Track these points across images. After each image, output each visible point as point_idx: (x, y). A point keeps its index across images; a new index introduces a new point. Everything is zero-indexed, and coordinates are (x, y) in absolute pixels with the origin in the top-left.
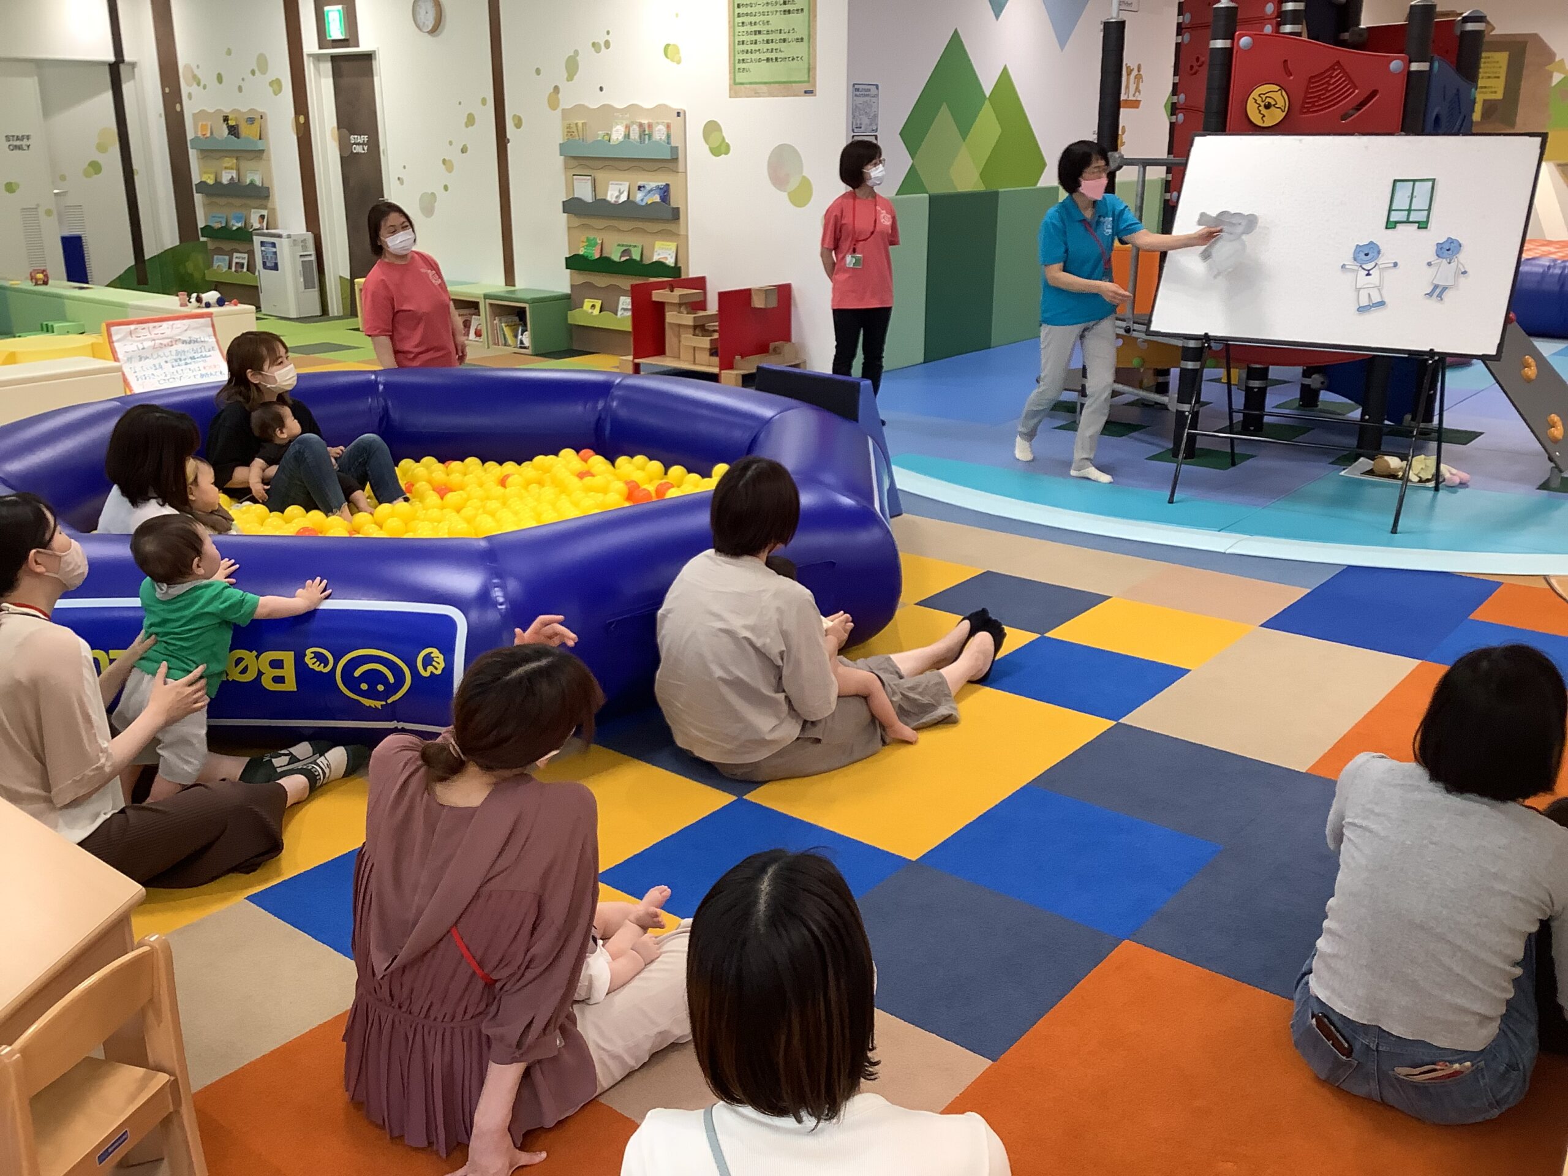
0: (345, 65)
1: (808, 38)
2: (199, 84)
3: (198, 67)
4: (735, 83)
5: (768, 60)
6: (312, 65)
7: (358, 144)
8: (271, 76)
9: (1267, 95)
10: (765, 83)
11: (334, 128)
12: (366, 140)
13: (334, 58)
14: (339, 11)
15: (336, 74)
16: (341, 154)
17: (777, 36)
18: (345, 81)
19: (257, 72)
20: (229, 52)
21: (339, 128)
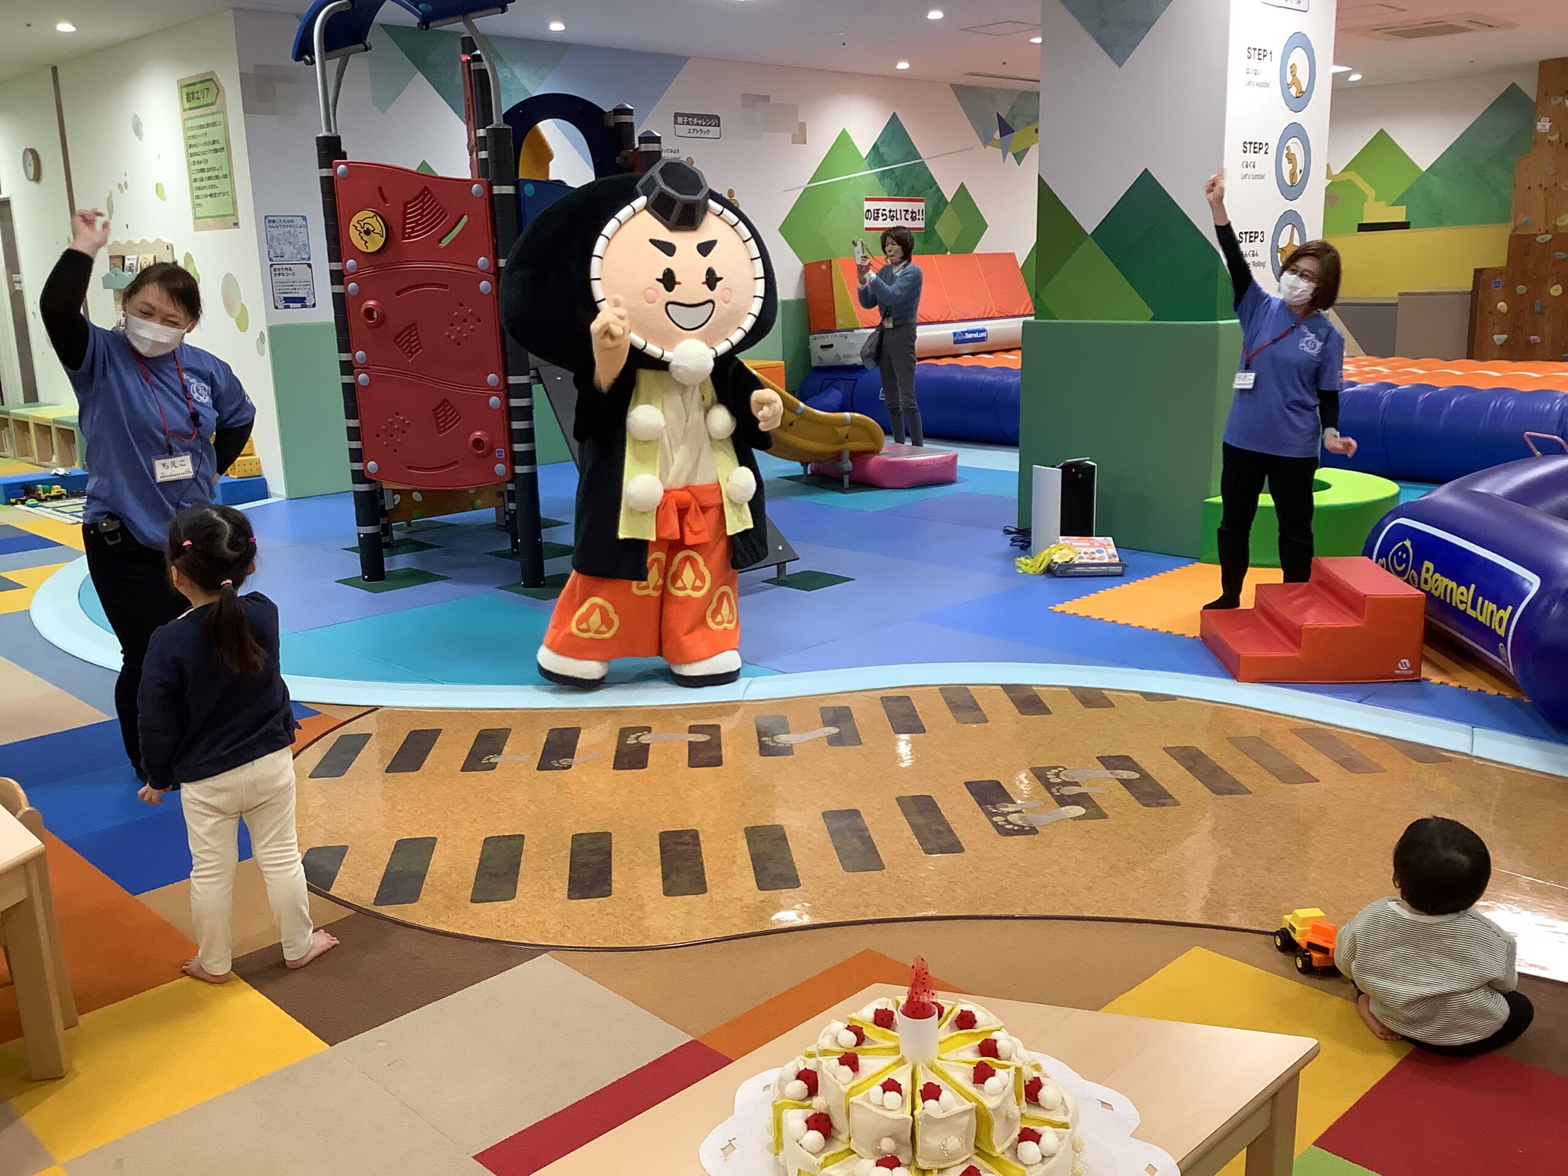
1: (228, 176)
4: (196, 218)
5: (211, 195)
7: (17, 282)
9: (364, 222)
10: (212, 217)
12: (20, 278)
16: (9, 293)
17: (212, 174)
21: (6, 268)
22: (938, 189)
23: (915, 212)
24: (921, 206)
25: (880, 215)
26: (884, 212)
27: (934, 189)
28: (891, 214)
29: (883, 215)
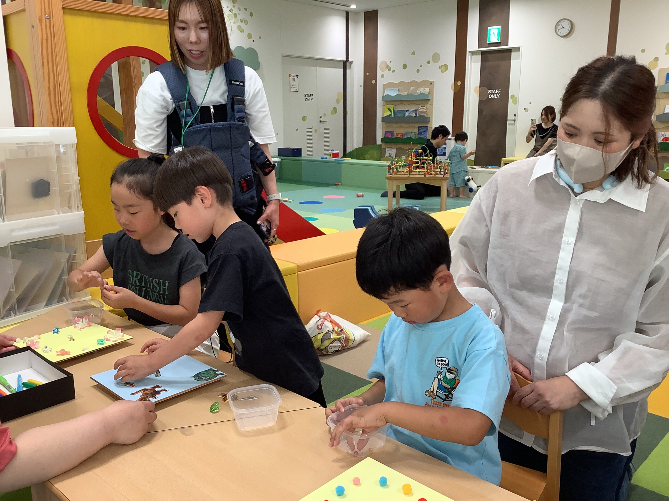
0: (490, 56)
2: (389, 70)
3: (391, 62)
6: (470, 56)
7: (493, 94)
8: (441, 63)
11: (477, 87)
12: (499, 91)
13: (483, 53)
14: (498, 29)
15: (483, 61)
16: (479, 100)
18: (488, 64)
19: (431, 62)
20: (414, 53)
21: (480, 86)
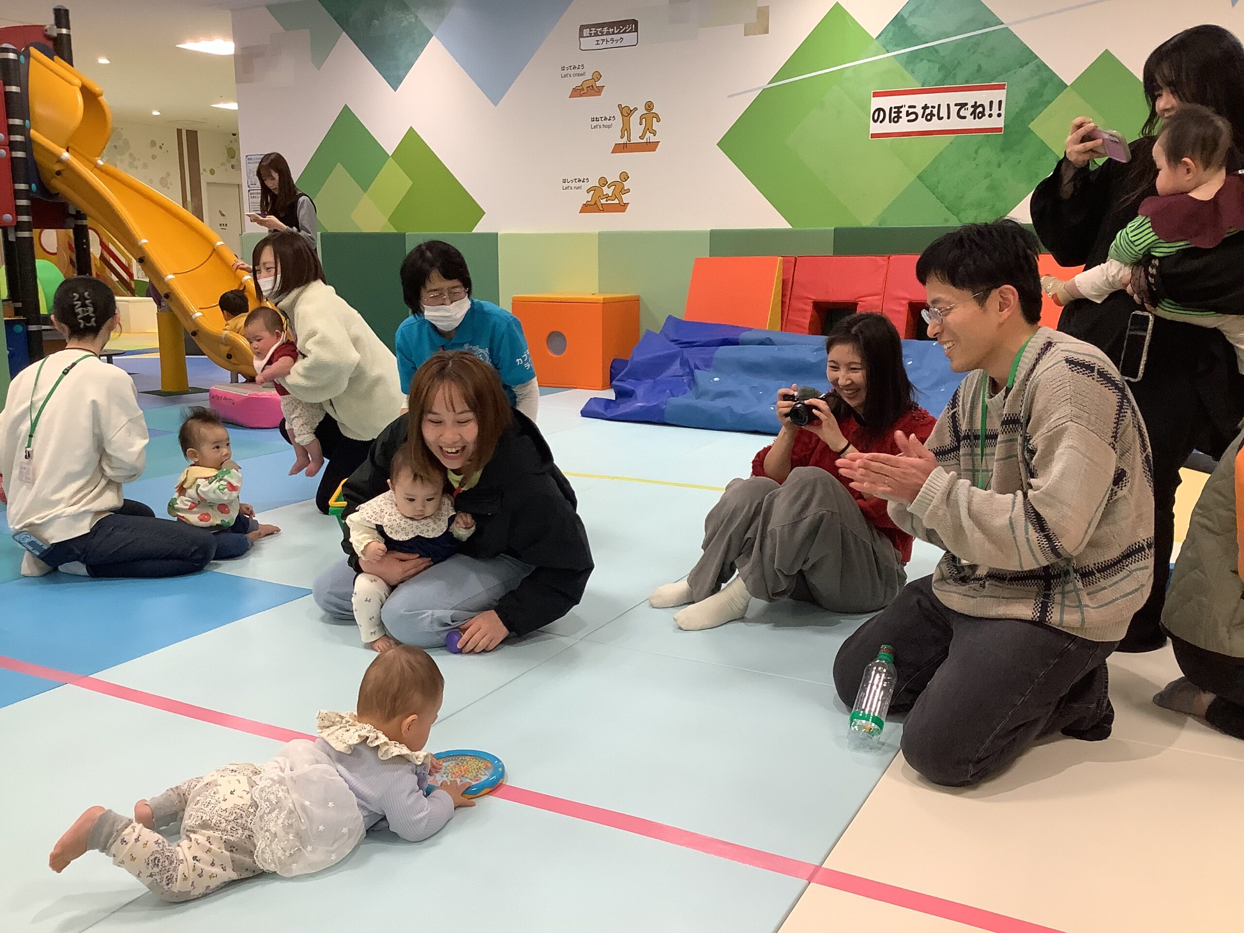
22: (1042, 67)
23: (982, 106)
24: (999, 95)
25: (903, 115)
26: (911, 110)
27: (1032, 66)
28: (928, 111)
29: (908, 114)
